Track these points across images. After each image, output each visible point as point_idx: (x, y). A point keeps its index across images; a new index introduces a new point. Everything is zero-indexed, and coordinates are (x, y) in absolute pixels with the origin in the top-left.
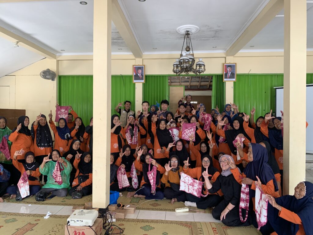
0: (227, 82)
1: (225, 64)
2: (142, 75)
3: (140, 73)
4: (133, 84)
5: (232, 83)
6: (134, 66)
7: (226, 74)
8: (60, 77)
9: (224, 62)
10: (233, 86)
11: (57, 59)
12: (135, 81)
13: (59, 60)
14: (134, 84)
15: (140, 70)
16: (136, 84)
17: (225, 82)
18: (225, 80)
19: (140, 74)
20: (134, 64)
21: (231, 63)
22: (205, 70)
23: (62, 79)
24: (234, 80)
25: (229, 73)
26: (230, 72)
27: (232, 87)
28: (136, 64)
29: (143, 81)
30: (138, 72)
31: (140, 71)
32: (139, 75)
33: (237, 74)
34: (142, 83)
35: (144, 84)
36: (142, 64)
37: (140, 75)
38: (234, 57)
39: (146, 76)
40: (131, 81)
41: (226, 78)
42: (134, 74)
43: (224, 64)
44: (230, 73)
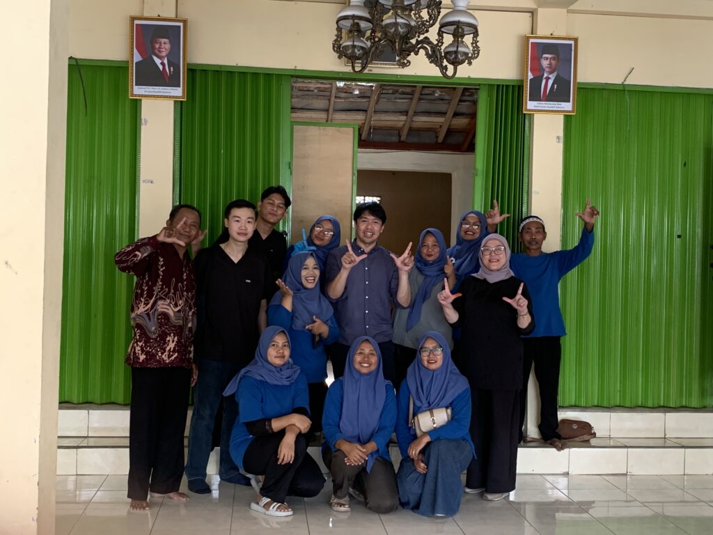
0: (538, 118)
1: (532, 40)
2: (174, 64)
3: (164, 54)
4: (128, 104)
5: (560, 119)
6: (136, 22)
7: (536, 83)
9: (527, 31)
10: (561, 134)
12: (138, 90)
14: (136, 105)
15: (163, 40)
16: (145, 104)
17: (531, 116)
18: (531, 105)
19: (166, 61)
20: (135, 13)
21: (556, 35)
22: (476, 50)
24: (567, 106)
25: (548, 79)
26: (551, 73)
27: (558, 138)
28: (146, 15)
29: (178, 92)
30: (153, 47)
31: (165, 45)
32: (158, 61)
33: (579, 83)
34: (171, 104)
35: (180, 106)
36: (173, 16)
37: (163, 64)
38: (569, 12)
39: (193, 71)
40: (120, 88)
41: (535, 96)
42: (137, 57)
43: (528, 38)
44: (552, 77)
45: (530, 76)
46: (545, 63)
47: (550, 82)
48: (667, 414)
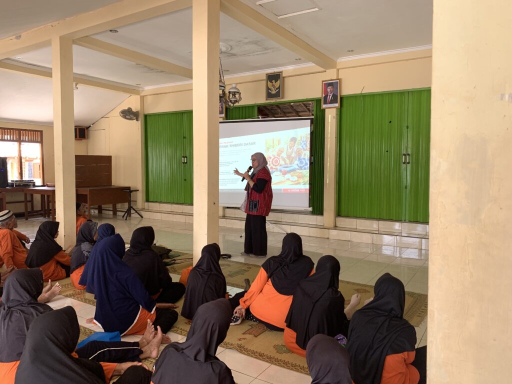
0: (326, 110)
5: (334, 110)
7: (326, 98)
8: (146, 116)
11: (141, 95)
13: (143, 96)
17: (324, 110)
21: (332, 79)
22: (240, 98)
23: (148, 118)
25: (330, 95)
26: (331, 93)
27: (334, 117)
33: (341, 96)
41: (325, 103)
44: (331, 95)
45: (324, 95)
46: (329, 90)
47: (331, 97)
48: (380, 222)
